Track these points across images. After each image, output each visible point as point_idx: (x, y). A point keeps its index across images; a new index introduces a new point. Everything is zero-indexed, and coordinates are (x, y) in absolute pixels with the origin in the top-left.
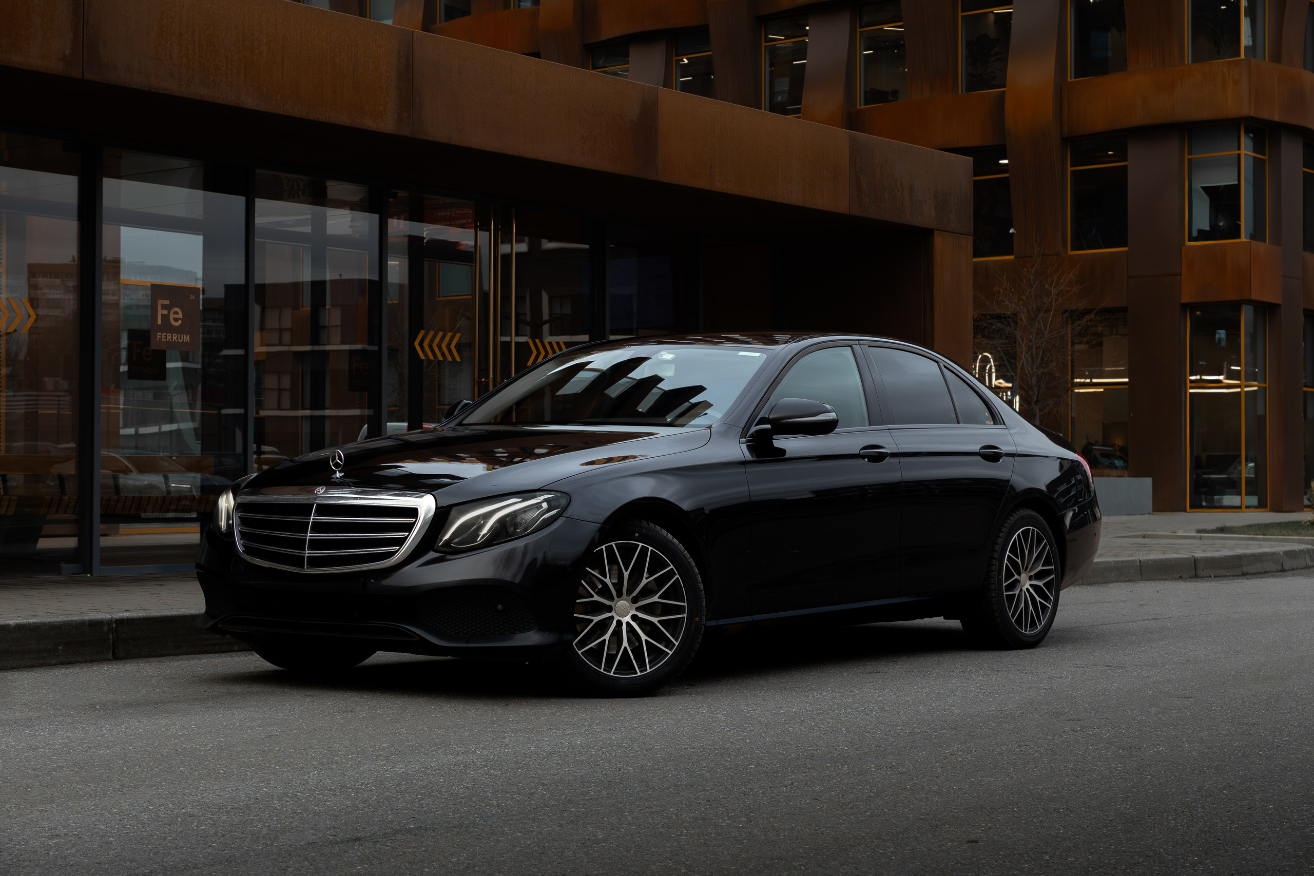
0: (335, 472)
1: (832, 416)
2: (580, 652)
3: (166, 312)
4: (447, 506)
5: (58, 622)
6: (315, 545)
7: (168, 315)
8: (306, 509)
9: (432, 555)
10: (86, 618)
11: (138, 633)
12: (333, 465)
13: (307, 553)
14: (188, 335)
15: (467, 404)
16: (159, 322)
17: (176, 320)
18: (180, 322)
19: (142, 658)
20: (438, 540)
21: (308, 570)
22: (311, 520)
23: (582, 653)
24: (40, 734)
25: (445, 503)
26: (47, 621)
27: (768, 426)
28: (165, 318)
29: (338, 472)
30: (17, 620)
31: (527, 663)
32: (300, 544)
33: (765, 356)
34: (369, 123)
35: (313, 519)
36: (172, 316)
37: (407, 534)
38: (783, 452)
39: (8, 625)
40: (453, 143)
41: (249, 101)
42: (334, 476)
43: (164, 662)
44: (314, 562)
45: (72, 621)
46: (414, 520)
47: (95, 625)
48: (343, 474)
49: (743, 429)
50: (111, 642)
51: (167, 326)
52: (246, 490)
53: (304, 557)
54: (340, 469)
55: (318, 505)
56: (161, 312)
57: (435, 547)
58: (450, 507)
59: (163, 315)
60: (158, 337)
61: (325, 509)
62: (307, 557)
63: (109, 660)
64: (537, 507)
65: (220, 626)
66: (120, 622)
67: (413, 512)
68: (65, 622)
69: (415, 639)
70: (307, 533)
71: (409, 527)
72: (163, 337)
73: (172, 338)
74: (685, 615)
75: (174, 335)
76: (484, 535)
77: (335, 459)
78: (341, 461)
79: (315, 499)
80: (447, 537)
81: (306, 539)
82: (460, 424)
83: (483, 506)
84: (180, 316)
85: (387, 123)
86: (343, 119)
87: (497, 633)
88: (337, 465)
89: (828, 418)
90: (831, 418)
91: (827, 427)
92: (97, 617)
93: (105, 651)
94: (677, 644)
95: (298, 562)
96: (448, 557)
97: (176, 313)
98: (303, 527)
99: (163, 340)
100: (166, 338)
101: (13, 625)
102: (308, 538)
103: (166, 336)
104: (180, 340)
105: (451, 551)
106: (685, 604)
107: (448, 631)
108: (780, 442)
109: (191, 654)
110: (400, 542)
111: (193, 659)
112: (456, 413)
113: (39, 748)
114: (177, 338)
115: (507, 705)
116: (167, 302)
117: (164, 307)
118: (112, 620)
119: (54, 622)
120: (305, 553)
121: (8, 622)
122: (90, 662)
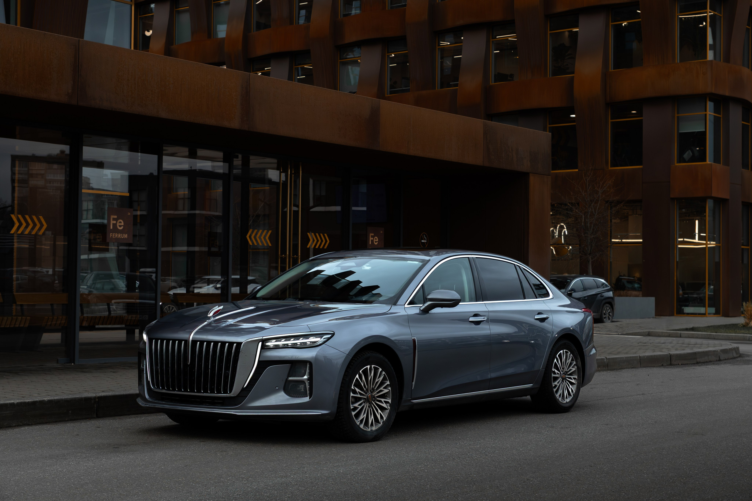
5: (69, 398)
7: (116, 223)
10: (83, 396)
11: (109, 404)
14: (127, 234)
16: (111, 227)
17: (120, 226)
18: (122, 227)
19: (111, 417)
26: (64, 398)
28: (115, 225)
30: (49, 398)
34: (226, 124)
39: (44, 400)
43: (122, 419)
45: (76, 398)
47: (88, 400)
50: (96, 408)
51: (115, 229)
60: (111, 235)
63: (94, 418)
66: (100, 398)
68: (72, 398)
72: (113, 235)
73: (118, 236)
75: (119, 234)
85: (235, 124)
92: (89, 396)
93: (92, 413)
100: (115, 236)
101: (47, 400)
103: (115, 234)
104: (122, 237)
111: (137, 417)
118: (96, 397)
119: (67, 399)
122: (85, 419)
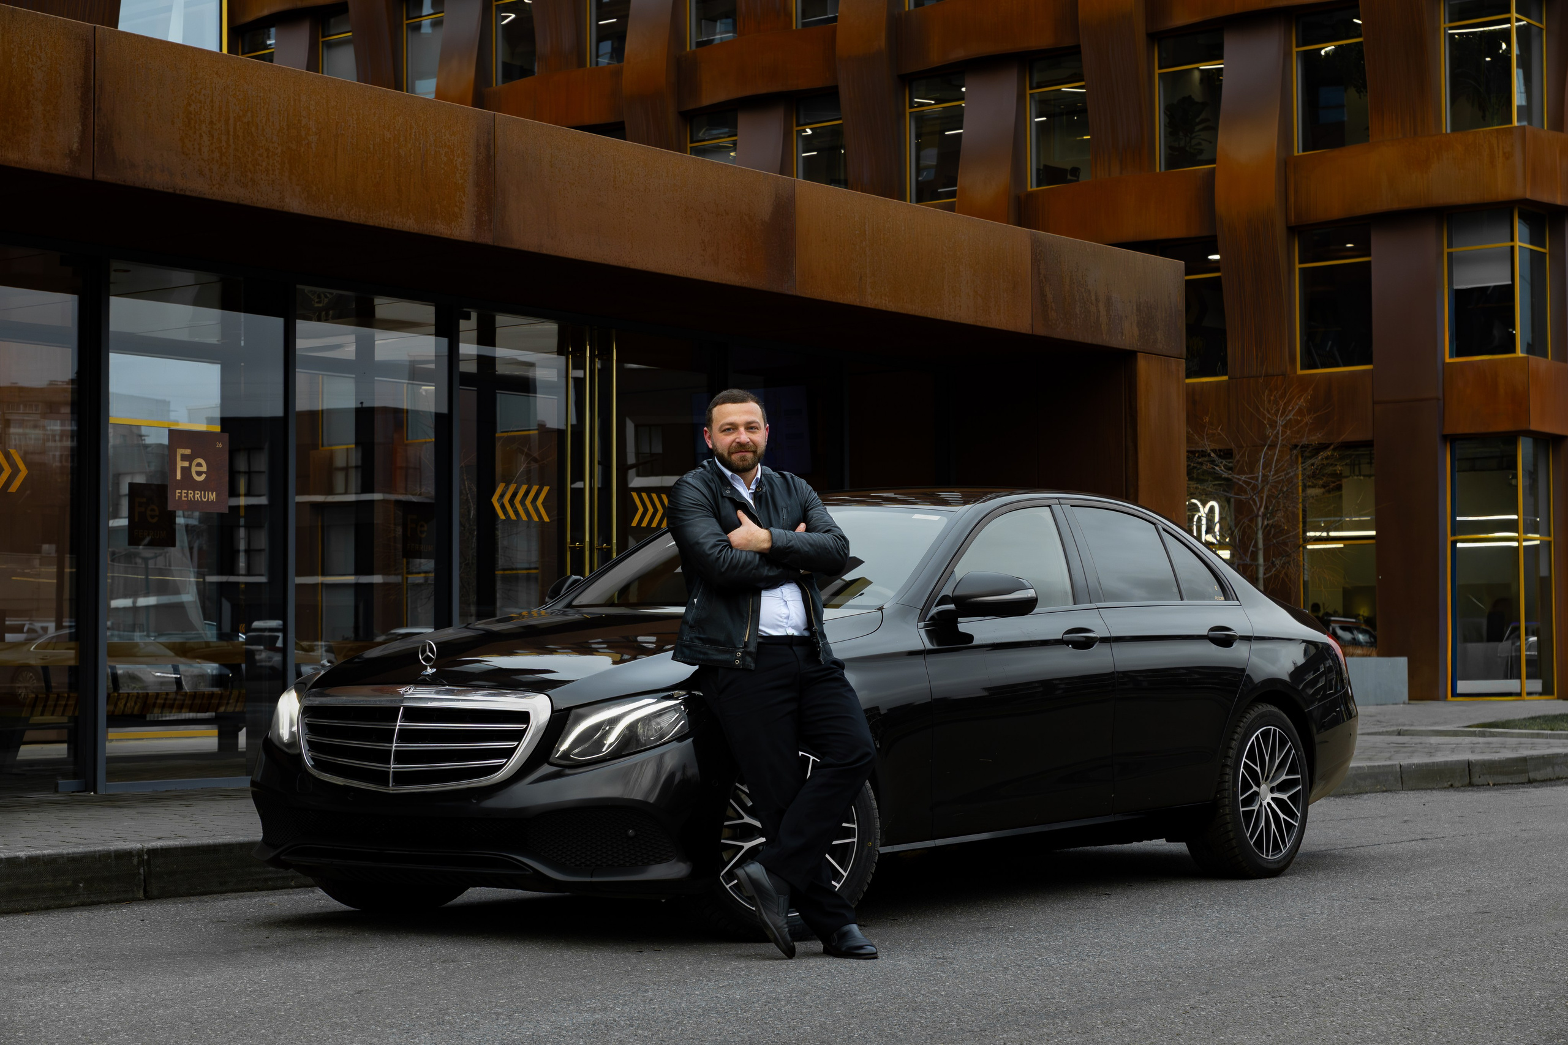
0: (425, 668)
1: (1030, 593)
2: (728, 887)
3: (186, 464)
4: (566, 709)
5: (78, 853)
6: (402, 757)
7: (189, 468)
8: (390, 714)
9: (546, 769)
10: (111, 848)
11: (175, 867)
12: (423, 659)
13: (393, 767)
14: (214, 493)
15: (576, 581)
16: (179, 477)
17: (199, 474)
18: (204, 476)
19: (180, 897)
20: (555, 751)
21: (392, 788)
22: (397, 727)
23: (730, 887)
24: (80, 991)
25: (562, 705)
26: (65, 852)
27: (952, 607)
28: (186, 471)
29: (429, 668)
30: (29, 851)
31: (663, 901)
32: (384, 756)
33: (945, 520)
34: (441, 229)
35: (399, 726)
36: (194, 469)
37: (516, 743)
38: (970, 638)
39: (18, 858)
40: (545, 252)
41: (295, 204)
42: (424, 673)
43: (208, 902)
44: (402, 778)
45: (95, 852)
46: (525, 726)
47: (122, 856)
48: (434, 670)
49: (922, 610)
50: (142, 878)
51: (187, 481)
52: (314, 690)
53: (389, 772)
54: (431, 664)
55: (406, 708)
56: (181, 464)
57: (551, 760)
58: (569, 709)
59: (183, 468)
60: (177, 495)
61: (413, 714)
62: (393, 772)
63: (140, 900)
64: (675, 710)
65: (283, 857)
66: (153, 852)
67: (523, 717)
68: (86, 853)
69: (528, 873)
70: (392, 743)
71: (518, 735)
72: (183, 495)
73: (194, 496)
74: (855, 840)
75: (196, 492)
76: (611, 745)
77: (426, 651)
78: (433, 655)
79: (402, 701)
80: (565, 746)
81: (391, 751)
82: (569, 605)
83: (609, 707)
84: (204, 468)
85: (463, 229)
86: (409, 224)
87: (628, 864)
88: (428, 659)
89: (1025, 596)
90: (1029, 595)
91: (1025, 607)
92: (125, 847)
93: (135, 889)
94: (845, 875)
95: (382, 778)
96: (568, 771)
97: (199, 465)
98: (387, 736)
99: (183, 499)
100: (187, 497)
101: (24, 857)
102: (394, 749)
103: (187, 493)
104: (205, 498)
105: (569, 765)
106: (855, 826)
107: (568, 863)
108: (966, 625)
109: (238, 892)
110: (508, 753)
111: (242, 897)
112: (563, 592)
113: (83, 1007)
114: (201, 497)
115: (641, 952)
116: (188, 452)
117: (184, 457)
118: (142, 850)
119: (73, 853)
120: (389, 768)
121: (17, 854)
122: (117, 902)
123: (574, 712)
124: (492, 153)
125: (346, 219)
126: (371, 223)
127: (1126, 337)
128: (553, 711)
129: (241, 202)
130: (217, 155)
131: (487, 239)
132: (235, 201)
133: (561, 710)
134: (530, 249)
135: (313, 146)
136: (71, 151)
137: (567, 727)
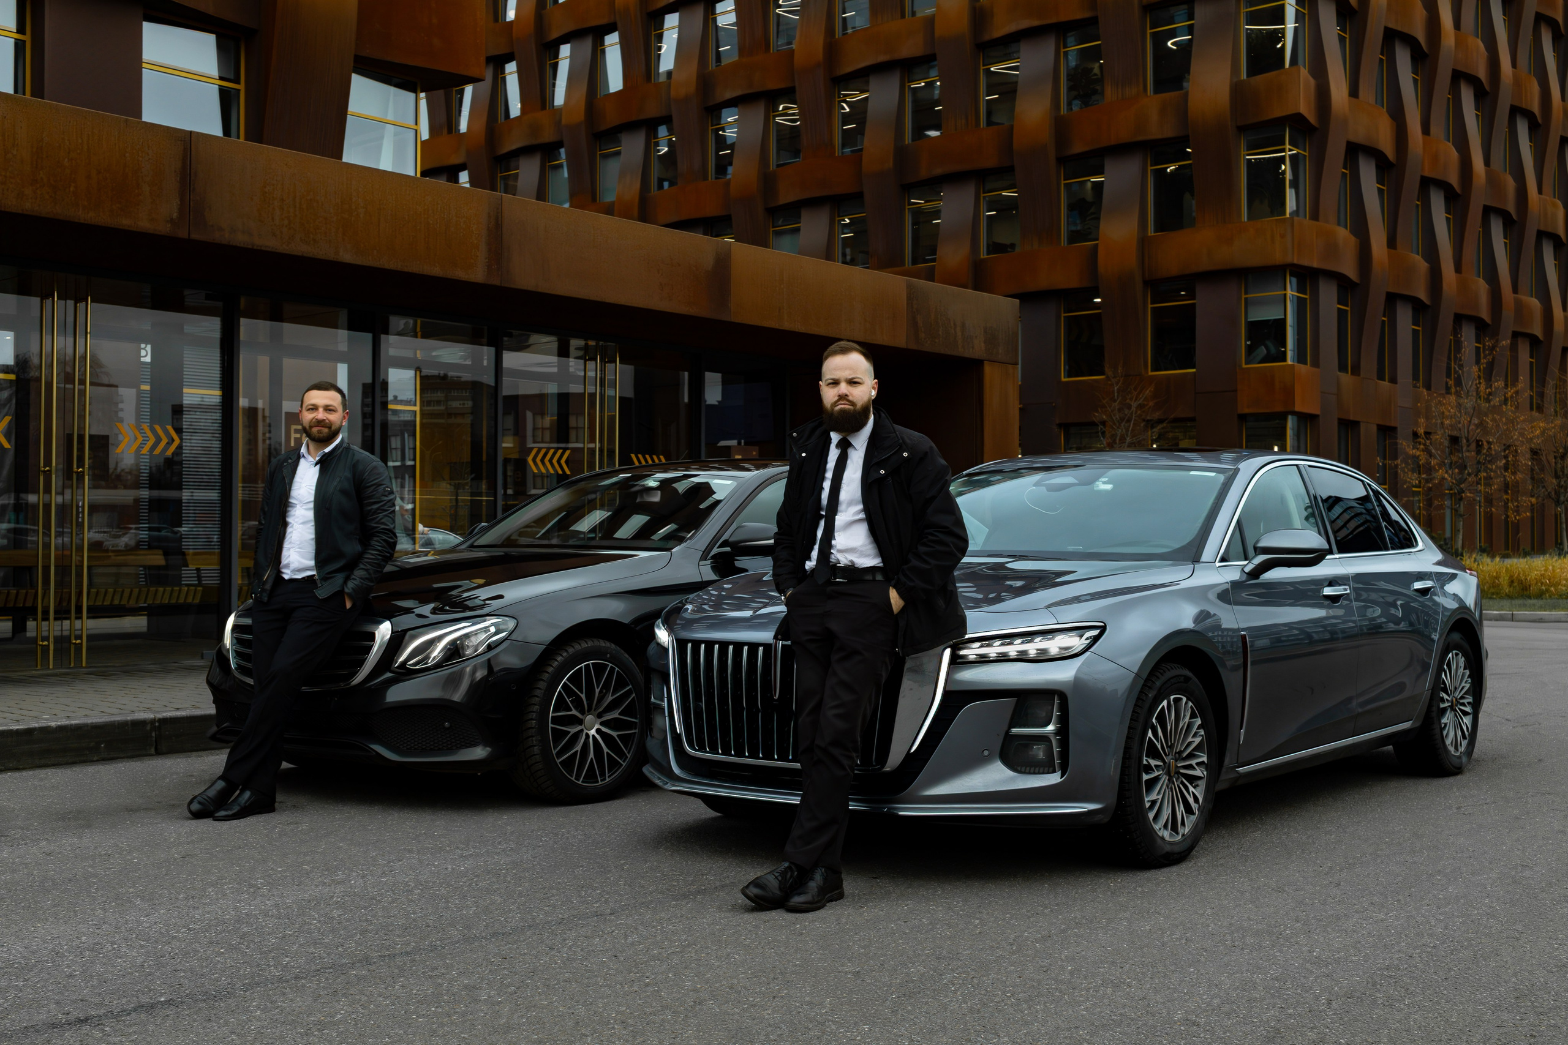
3: (298, 436)
4: (402, 631)
9: (388, 675)
10: (129, 718)
20: (393, 663)
25: (399, 627)
27: (728, 549)
33: (735, 483)
34: (461, 274)
37: (365, 657)
40: (540, 291)
41: (347, 257)
45: (115, 721)
46: (372, 643)
47: (138, 725)
49: (704, 552)
50: (154, 739)
57: (392, 668)
59: (295, 439)
63: (152, 756)
64: (485, 631)
66: (164, 721)
67: (370, 636)
68: (107, 723)
71: (367, 651)
76: (435, 658)
80: (402, 658)
82: (472, 546)
85: (478, 274)
86: (435, 271)
87: (445, 748)
92: (141, 718)
93: (147, 748)
96: (404, 677)
105: (406, 673)
107: (405, 747)
108: (742, 562)
122: (130, 758)
123: (409, 633)
124: (500, 222)
125: (387, 267)
126: (406, 270)
127: (977, 349)
128: (392, 632)
129: (305, 255)
130: (286, 222)
131: (496, 282)
132: (300, 254)
133: (398, 632)
134: (530, 289)
135: (361, 216)
136: (172, 219)
137: (404, 644)
